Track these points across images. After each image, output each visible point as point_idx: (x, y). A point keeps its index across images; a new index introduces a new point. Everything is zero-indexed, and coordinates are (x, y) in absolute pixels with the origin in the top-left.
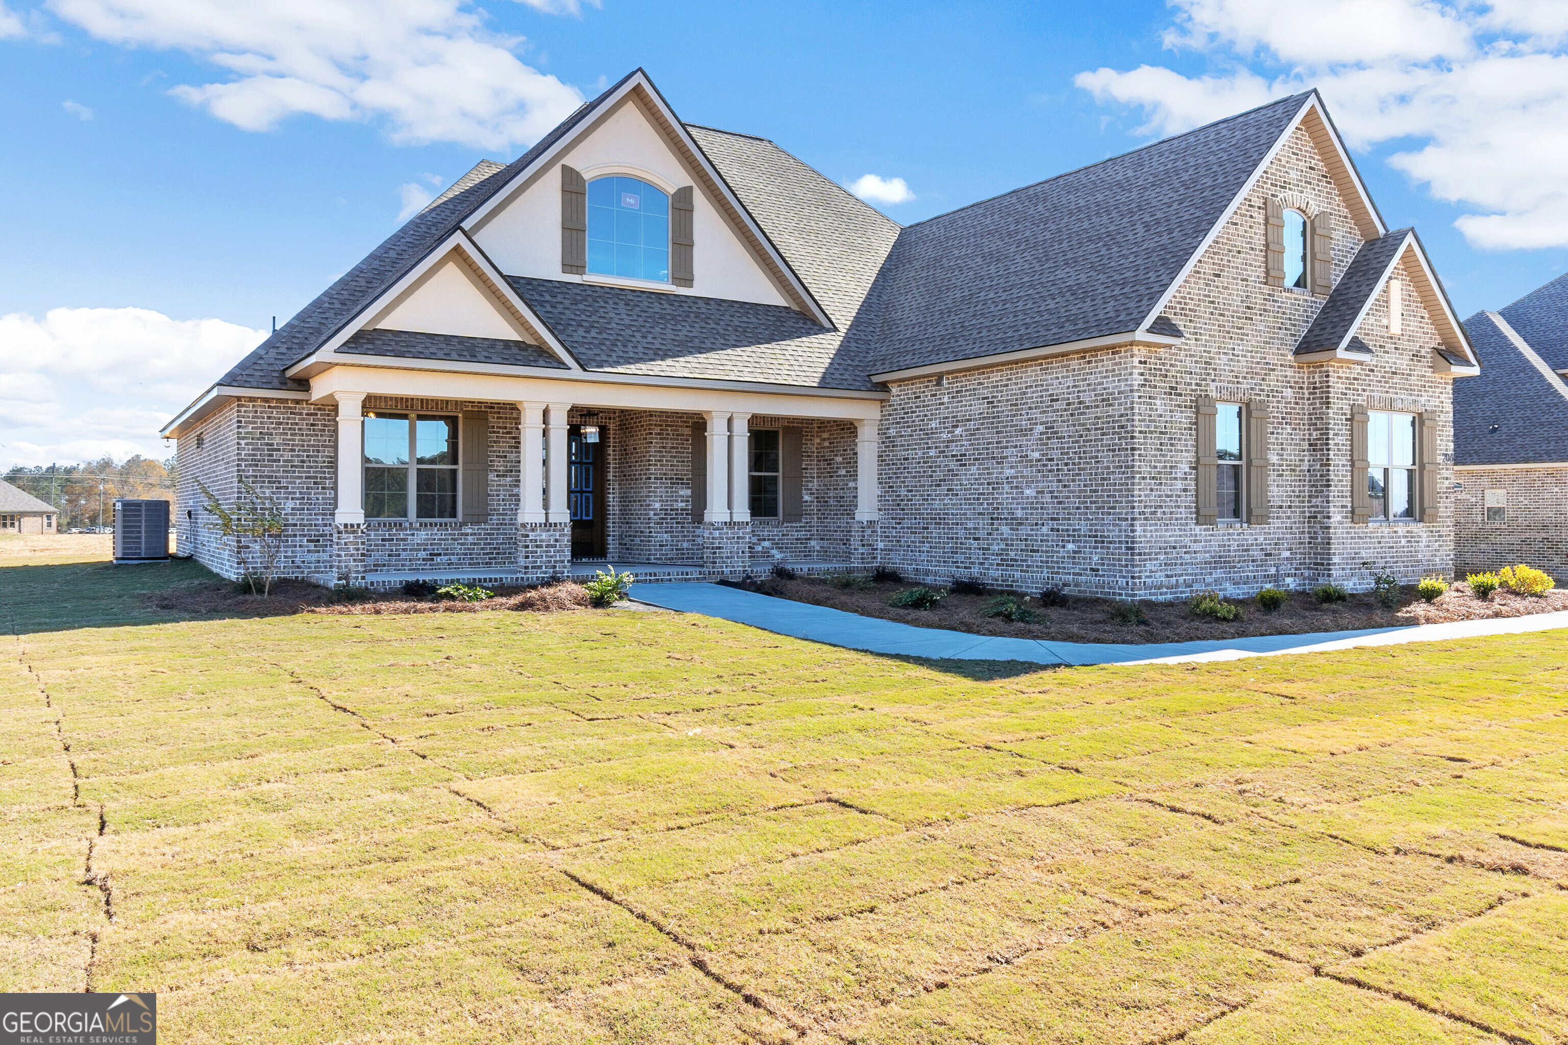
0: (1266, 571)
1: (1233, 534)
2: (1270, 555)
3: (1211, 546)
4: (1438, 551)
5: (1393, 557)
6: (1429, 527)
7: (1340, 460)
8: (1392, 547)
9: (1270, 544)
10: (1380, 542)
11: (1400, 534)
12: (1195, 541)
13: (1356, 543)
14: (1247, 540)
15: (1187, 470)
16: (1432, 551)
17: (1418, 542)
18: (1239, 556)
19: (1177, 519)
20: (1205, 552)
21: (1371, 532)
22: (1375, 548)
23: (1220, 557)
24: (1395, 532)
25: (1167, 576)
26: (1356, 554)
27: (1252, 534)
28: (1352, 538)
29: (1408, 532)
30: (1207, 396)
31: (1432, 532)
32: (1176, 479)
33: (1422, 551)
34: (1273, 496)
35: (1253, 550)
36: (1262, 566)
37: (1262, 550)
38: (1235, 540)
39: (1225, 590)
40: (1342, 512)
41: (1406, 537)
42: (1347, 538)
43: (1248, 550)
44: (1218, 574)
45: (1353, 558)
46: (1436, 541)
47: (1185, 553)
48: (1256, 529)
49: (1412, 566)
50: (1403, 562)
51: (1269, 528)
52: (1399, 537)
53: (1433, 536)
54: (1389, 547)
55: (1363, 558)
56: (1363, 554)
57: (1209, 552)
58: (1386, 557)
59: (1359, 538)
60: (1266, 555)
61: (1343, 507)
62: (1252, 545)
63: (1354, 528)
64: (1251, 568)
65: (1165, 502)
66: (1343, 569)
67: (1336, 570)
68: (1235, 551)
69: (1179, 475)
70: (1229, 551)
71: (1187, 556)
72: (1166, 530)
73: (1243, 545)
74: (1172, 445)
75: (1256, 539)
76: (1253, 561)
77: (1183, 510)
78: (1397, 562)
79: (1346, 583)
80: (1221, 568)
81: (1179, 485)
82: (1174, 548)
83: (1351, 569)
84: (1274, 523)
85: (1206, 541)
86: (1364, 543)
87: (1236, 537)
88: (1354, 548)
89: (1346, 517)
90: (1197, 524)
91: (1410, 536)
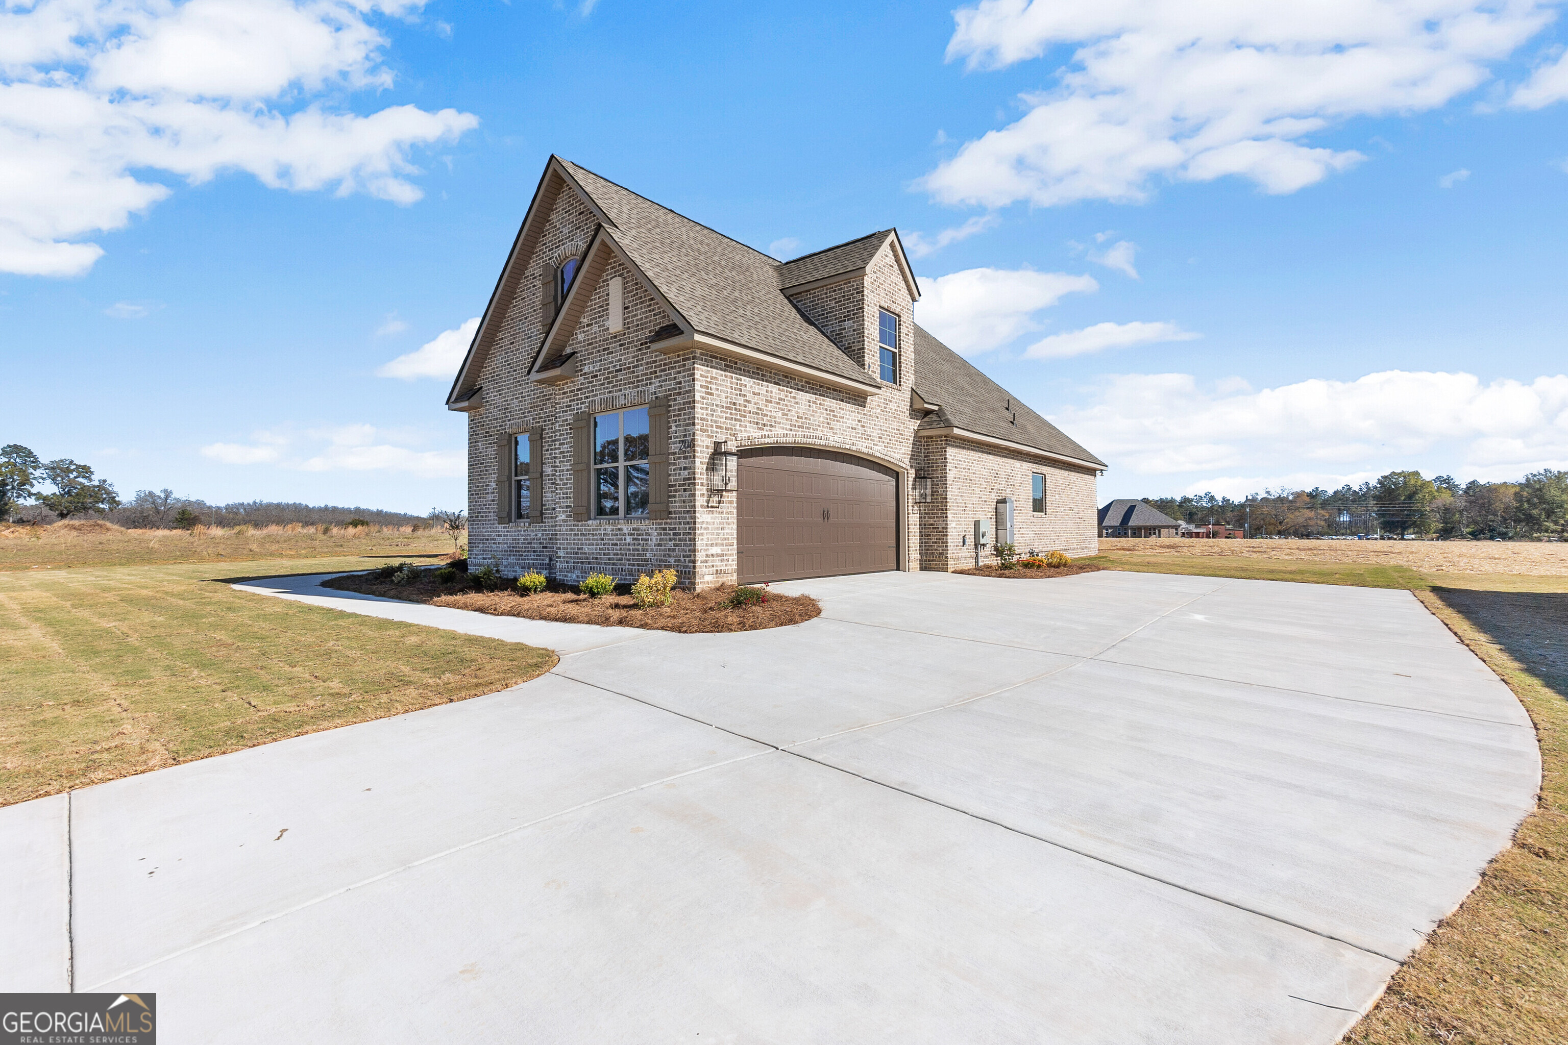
0: (543, 560)
1: (521, 531)
2: (546, 547)
3: (508, 539)
4: (674, 550)
5: (617, 554)
6: (661, 524)
7: (565, 466)
8: (616, 545)
9: (546, 539)
10: (602, 539)
11: (626, 531)
12: (499, 536)
13: (579, 540)
14: (530, 535)
15: (494, 486)
16: (665, 550)
17: (647, 540)
18: (525, 547)
19: (489, 520)
20: (505, 543)
21: (593, 530)
22: (597, 545)
23: (513, 547)
24: (620, 529)
25: (484, 559)
26: (578, 549)
27: (533, 531)
28: (575, 535)
29: (634, 529)
30: (505, 432)
31: (665, 529)
32: (488, 493)
33: (652, 550)
34: (548, 501)
35: (534, 543)
36: (540, 556)
37: (540, 543)
38: (522, 535)
39: (516, 571)
40: (566, 512)
41: (632, 534)
42: (571, 535)
43: (530, 543)
44: (512, 560)
45: (577, 553)
46: (670, 540)
47: (494, 543)
48: (536, 527)
49: (638, 565)
50: (629, 560)
51: (545, 526)
52: (624, 534)
53: (665, 534)
54: (613, 544)
55: (585, 553)
56: (586, 549)
57: (507, 543)
58: (609, 554)
59: (582, 535)
60: (543, 547)
61: (567, 507)
62: (534, 539)
63: (578, 525)
64: (532, 557)
65: (482, 509)
66: (567, 562)
67: (561, 562)
68: (522, 543)
69: (490, 491)
70: (518, 543)
71: (494, 546)
72: (483, 528)
73: (527, 539)
74: (486, 471)
75: (536, 535)
76: (534, 552)
77: (492, 514)
78: (621, 560)
79: (569, 575)
80: (514, 555)
81: (490, 497)
82: (488, 540)
83: (574, 563)
84: (548, 522)
85: (504, 536)
86: (587, 540)
87: (523, 533)
88: (578, 544)
89: (570, 516)
90: (499, 524)
91: (636, 534)
